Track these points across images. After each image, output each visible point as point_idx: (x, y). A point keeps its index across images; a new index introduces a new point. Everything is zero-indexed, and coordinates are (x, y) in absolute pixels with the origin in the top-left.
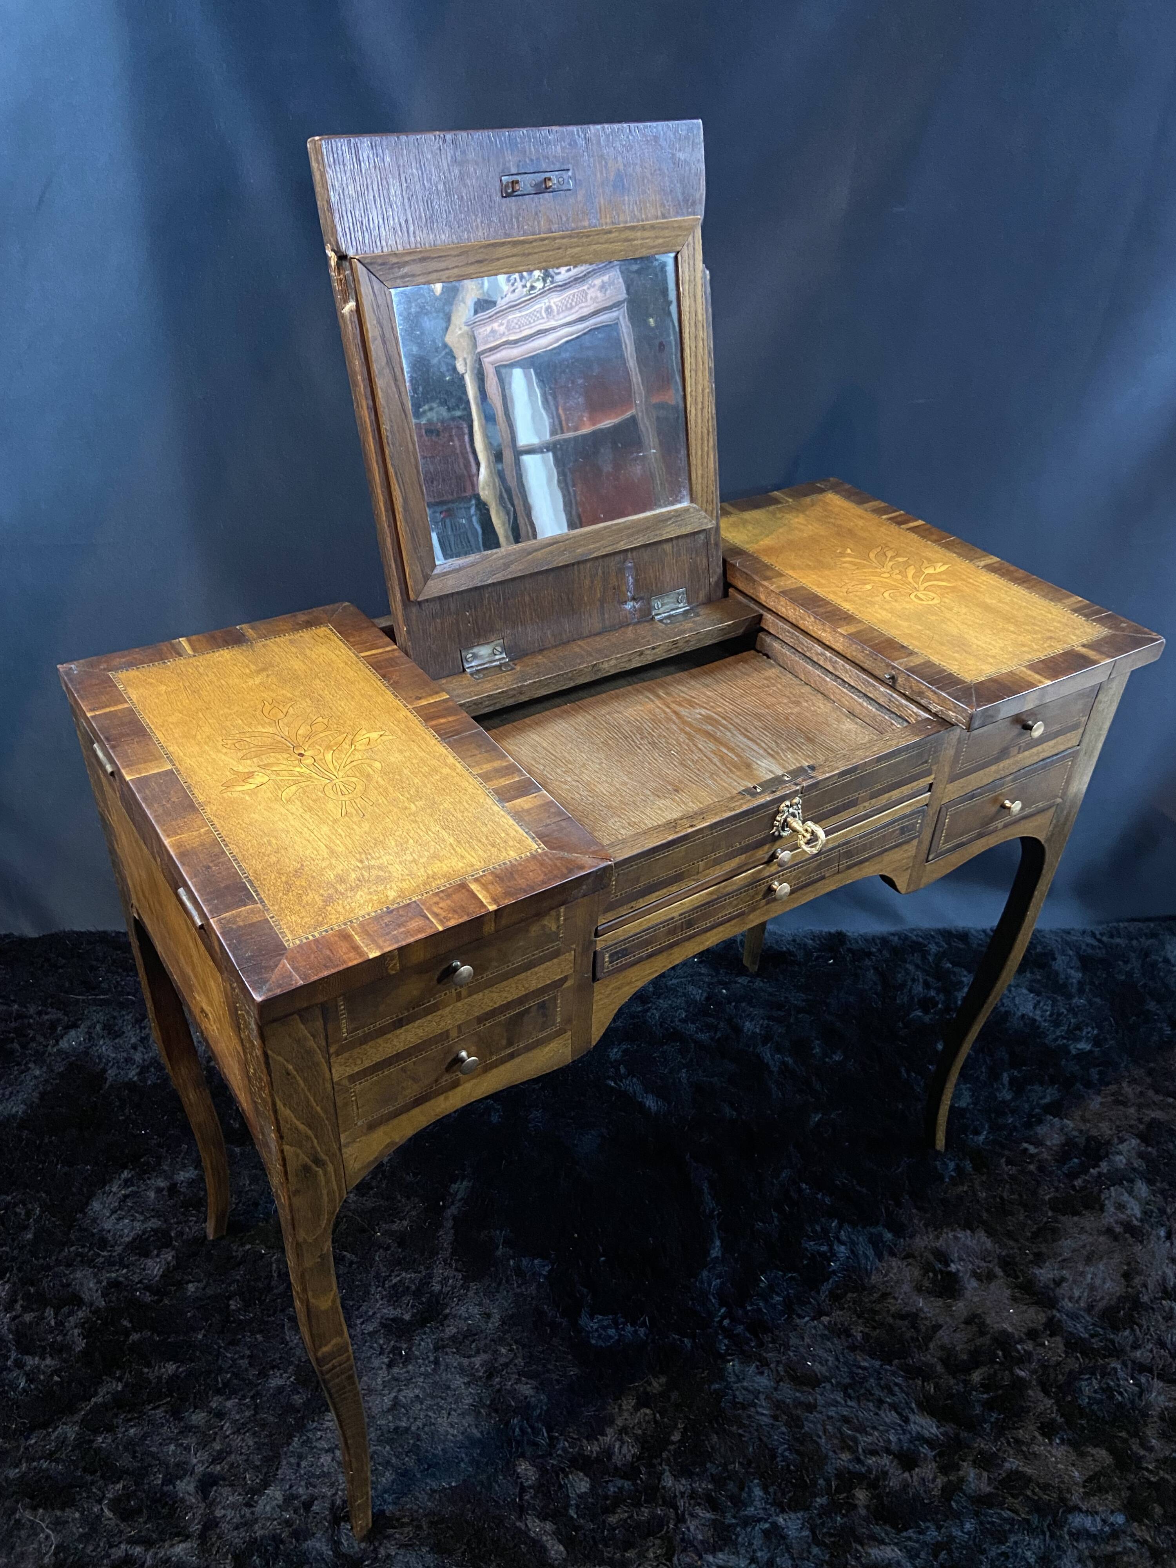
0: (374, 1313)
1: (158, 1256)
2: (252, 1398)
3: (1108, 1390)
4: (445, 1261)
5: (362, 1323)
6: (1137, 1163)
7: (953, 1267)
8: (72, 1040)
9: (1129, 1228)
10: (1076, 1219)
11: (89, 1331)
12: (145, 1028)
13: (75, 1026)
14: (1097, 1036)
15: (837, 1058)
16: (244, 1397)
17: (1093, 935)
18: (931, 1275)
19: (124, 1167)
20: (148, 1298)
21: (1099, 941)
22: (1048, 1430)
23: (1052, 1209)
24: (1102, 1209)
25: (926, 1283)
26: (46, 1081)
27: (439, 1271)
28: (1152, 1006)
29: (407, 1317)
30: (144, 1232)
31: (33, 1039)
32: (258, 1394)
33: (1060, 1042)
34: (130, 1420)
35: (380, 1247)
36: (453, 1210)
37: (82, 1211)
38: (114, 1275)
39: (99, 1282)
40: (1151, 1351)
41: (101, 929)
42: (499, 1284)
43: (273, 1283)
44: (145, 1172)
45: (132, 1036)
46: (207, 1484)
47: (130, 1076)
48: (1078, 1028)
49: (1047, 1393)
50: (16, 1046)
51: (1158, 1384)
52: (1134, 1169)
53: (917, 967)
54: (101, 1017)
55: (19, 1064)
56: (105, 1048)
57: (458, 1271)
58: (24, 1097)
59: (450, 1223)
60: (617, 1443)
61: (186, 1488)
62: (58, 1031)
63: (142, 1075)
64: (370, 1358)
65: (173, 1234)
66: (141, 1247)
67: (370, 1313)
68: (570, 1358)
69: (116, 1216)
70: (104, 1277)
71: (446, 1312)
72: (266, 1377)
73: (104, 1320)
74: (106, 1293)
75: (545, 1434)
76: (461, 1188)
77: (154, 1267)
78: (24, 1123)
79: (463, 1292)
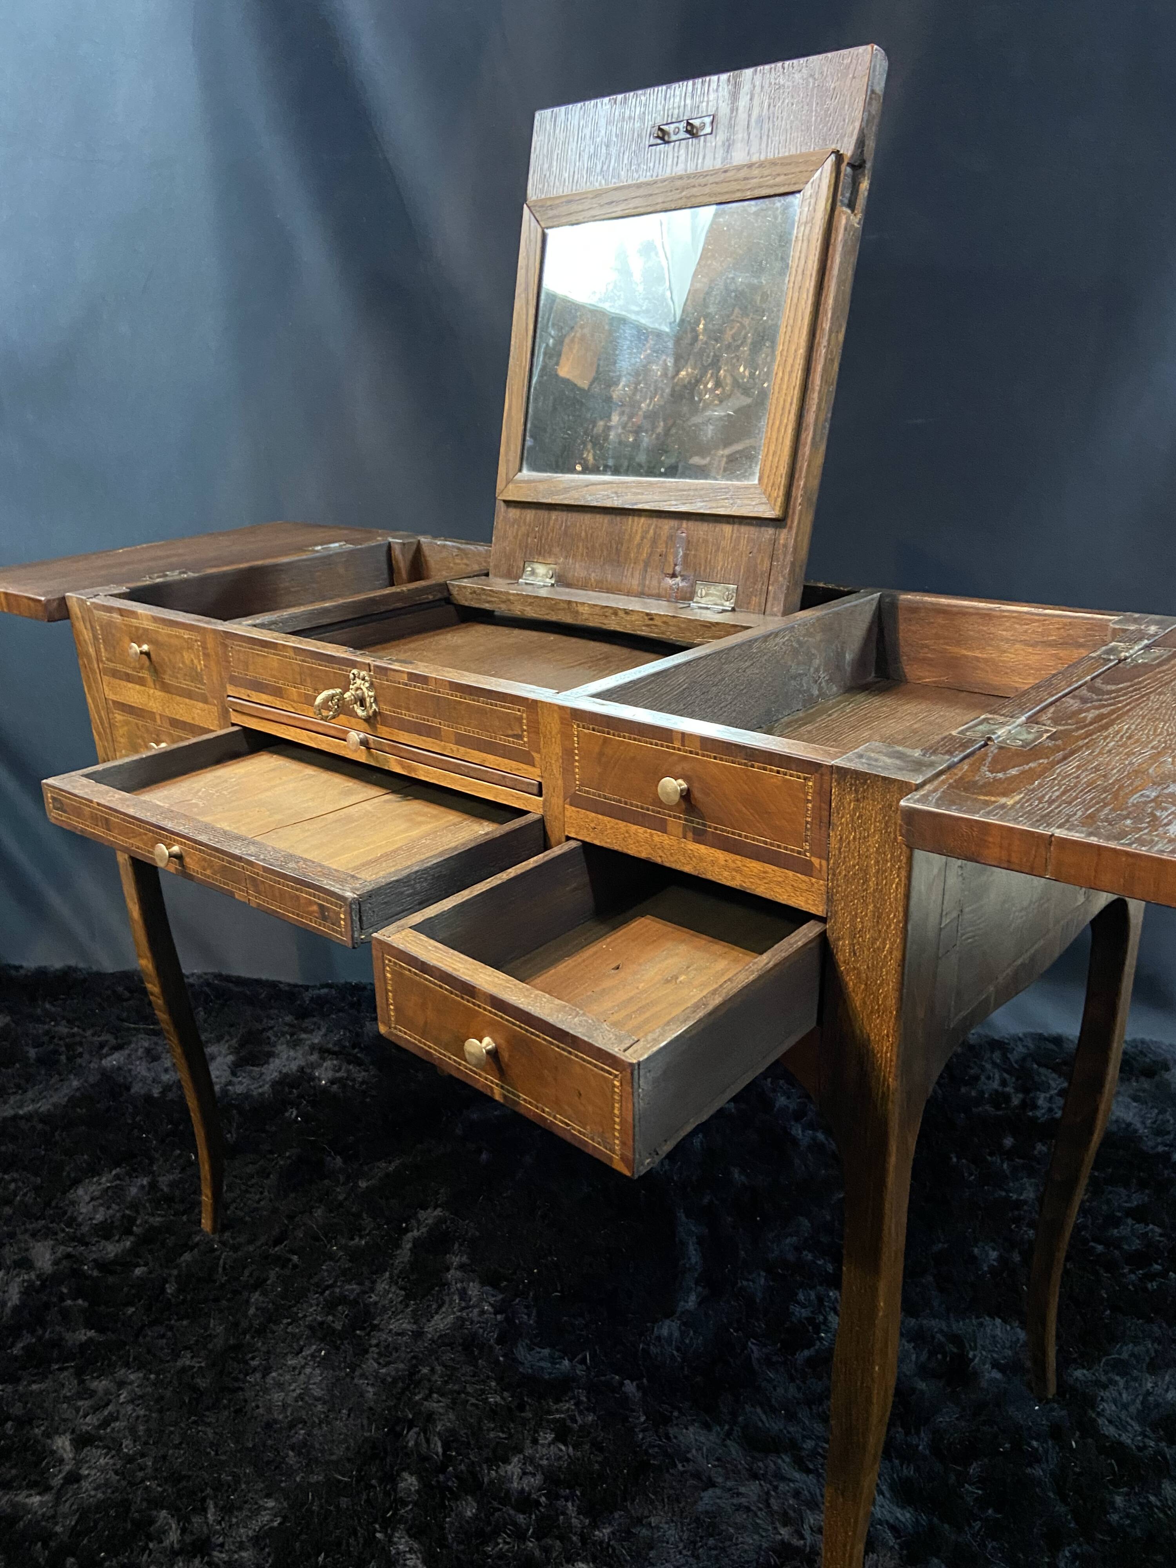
0: (305, 1316)
1: (118, 1240)
2: (158, 1374)
4: (391, 1278)
5: (289, 1324)
7: (972, 1354)
8: (113, 1060)
10: (1141, 1322)
11: (28, 1291)
13: (119, 1048)
16: (149, 1372)
18: (940, 1356)
19: (118, 1165)
26: (78, 1089)
27: (382, 1286)
29: (338, 1326)
30: (113, 1219)
31: (81, 1055)
32: (165, 1371)
33: (1160, 1149)
34: (35, 1375)
35: (331, 1259)
36: (416, 1233)
37: (64, 1193)
38: (70, 1249)
39: (54, 1253)
42: (440, 1307)
44: (135, 1170)
46: (82, 1441)
47: (153, 1091)
50: (63, 1058)
53: (994, 1064)
54: (146, 1044)
55: (60, 1073)
56: (141, 1069)
57: (401, 1289)
58: (55, 1099)
59: (409, 1246)
60: (518, 1471)
61: (63, 1444)
62: (104, 1051)
63: (163, 1093)
64: (286, 1354)
65: (138, 1222)
66: (105, 1231)
67: (300, 1315)
68: (493, 1384)
69: (95, 1203)
70: (61, 1250)
71: (375, 1322)
72: (176, 1356)
73: (43, 1282)
74: (56, 1263)
75: (440, 1450)
76: (429, 1216)
77: (112, 1249)
78: (45, 1119)
79: (400, 1307)
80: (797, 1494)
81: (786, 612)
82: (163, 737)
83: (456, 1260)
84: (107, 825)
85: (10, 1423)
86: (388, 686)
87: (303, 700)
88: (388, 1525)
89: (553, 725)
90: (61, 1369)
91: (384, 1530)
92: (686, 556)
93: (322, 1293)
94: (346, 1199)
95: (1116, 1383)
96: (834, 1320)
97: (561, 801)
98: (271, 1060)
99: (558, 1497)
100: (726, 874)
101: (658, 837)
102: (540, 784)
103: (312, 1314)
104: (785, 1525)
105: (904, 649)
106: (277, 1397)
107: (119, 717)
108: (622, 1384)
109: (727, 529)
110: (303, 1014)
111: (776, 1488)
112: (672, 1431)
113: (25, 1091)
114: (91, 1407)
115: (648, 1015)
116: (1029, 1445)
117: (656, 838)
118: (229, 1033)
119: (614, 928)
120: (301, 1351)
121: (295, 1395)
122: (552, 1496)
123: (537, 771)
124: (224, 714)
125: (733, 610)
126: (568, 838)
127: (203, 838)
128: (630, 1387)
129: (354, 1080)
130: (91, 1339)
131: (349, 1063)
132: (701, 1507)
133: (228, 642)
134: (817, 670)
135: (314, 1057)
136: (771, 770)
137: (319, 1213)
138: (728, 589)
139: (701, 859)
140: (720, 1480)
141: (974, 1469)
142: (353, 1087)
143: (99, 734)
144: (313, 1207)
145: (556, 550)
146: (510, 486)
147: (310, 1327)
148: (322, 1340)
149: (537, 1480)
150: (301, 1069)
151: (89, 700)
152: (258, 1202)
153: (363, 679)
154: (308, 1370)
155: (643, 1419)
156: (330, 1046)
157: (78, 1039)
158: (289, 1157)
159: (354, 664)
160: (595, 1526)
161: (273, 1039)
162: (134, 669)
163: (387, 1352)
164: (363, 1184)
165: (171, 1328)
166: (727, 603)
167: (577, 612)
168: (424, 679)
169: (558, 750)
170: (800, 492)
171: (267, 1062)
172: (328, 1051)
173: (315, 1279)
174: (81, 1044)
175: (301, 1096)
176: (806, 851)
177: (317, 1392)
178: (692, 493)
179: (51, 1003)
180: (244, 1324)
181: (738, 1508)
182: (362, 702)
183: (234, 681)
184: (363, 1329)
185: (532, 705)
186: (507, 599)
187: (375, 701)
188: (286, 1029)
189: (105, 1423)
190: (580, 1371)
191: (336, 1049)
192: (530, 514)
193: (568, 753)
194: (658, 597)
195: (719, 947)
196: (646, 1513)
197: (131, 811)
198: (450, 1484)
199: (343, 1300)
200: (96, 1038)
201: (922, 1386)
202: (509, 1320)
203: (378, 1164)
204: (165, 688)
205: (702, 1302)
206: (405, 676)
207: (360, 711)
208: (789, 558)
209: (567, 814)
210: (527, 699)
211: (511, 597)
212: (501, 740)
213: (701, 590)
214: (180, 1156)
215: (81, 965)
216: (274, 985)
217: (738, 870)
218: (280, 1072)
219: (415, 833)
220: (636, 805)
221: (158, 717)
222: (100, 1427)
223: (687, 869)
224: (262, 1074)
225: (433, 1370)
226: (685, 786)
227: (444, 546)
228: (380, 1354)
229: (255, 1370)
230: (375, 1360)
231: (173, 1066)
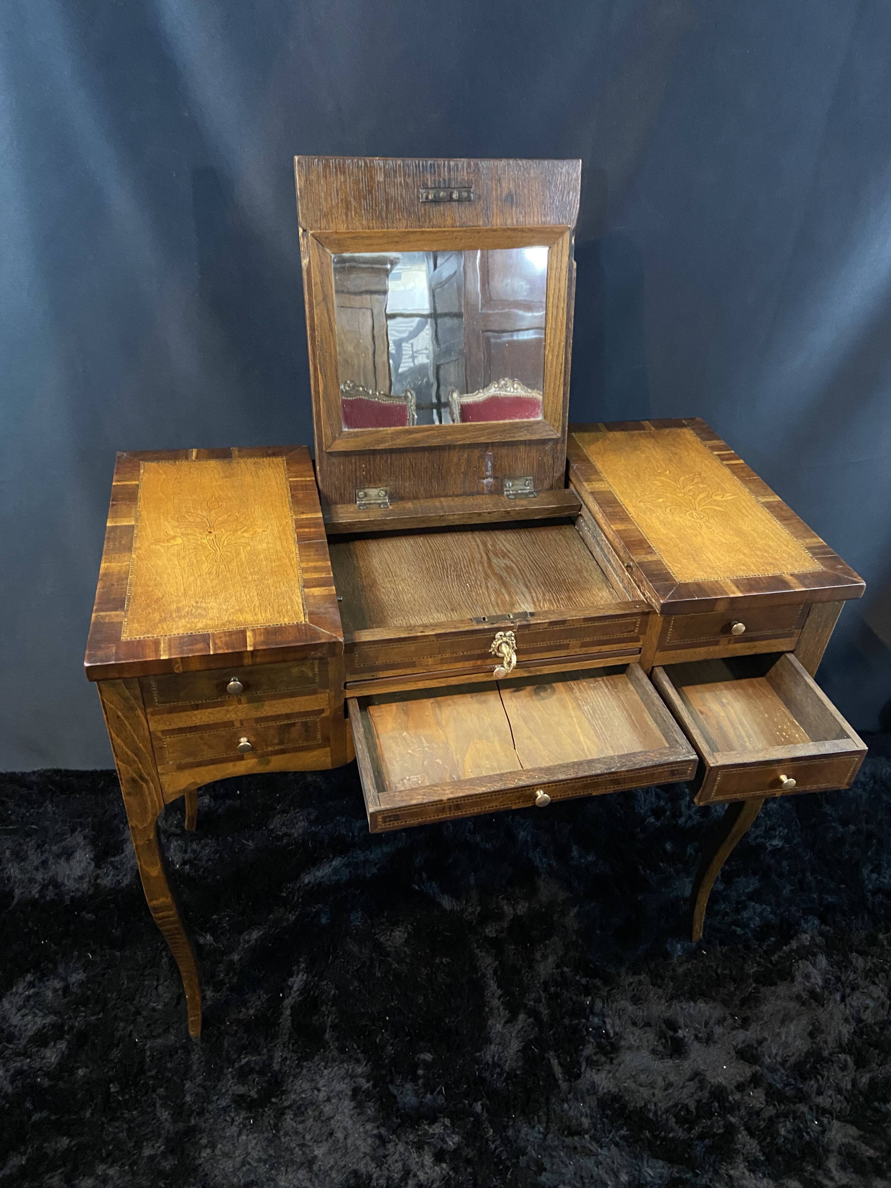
1: (54, 1046)
3: (798, 1132)
4: (284, 1044)
5: (217, 1100)
6: (819, 940)
7: (680, 1033)
9: (812, 994)
10: (773, 988)
12: (45, 851)
15: (590, 858)
16: (123, 1165)
18: (664, 1041)
19: (28, 971)
20: (46, 1083)
22: (753, 1166)
23: (756, 981)
24: (793, 980)
25: (660, 1048)
27: (279, 1053)
28: (828, 809)
29: (253, 1094)
30: (44, 1027)
32: (135, 1163)
36: (290, 1000)
38: (19, 1064)
39: (7, 1071)
40: (831, 1097)
41: (10, 770)
42: (327, 1063)
43: (146, 1067)
44: (44, 976)
45: (35, 858)
47: (33, 893)
49: (751, 1134)
51: (836, 1124)
52: (817, 945)
57: (294, 1053)
59: (288, 1012)
63: (42, 892)
64: (224, 1129)
65: (66, 1028)
66: (41, 1040)
67: (223, 1091)
70: (12, 1067)
71: (283, 1087)
76: (297, 981)
77: (51, 1056)
79: (298, 1070)
90: (50, 1178)
93: (233, 1067)
94: (226, 976)
106: (228, 1165)
108: (471, 1105)
118: (80, 823)
120: (233, 1121)
121: (240, 1159)
128: (478, 1107)
140: (549, 1166)
142: (202, 866)
144: (205, 991)
147: (234, 1100)
148: (247, 1109)
154: (244, 1138)
155: (491, 1131)
156: (173, 829)
163: (299, 1111)
164: (236, 959)
165: (126, 1121)
172: (174, 835)
177: (257, 1154)
184: (276, 1095)
190: (441, 1100)
191: (178, 831)
228: (295, 1115)
229: (206, 1147)
230: (292, 1119)
231: (44, 863)
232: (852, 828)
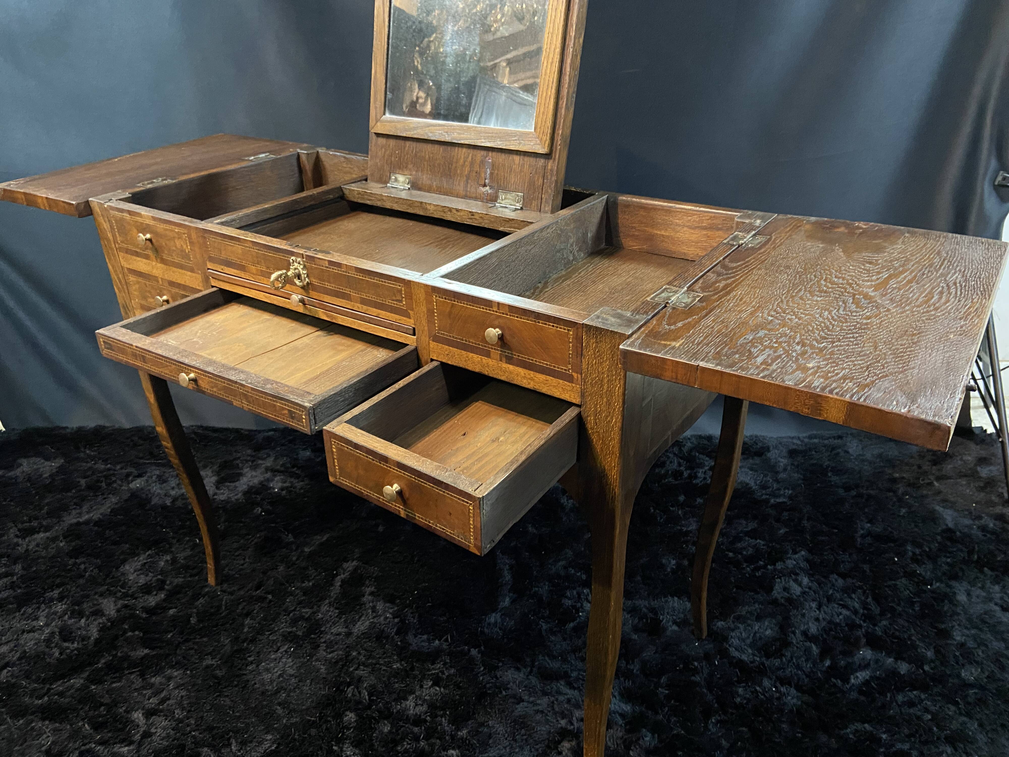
0: (279, 629)
1: (156, 594)
2: (191, 671)
4: (330, 603)
6: (803, 564)
8: (137, 484)
9: (790, 601)
10: (752, 594)
11: (102, 629)
13: (140, 476)
14: (791, 494)
17: (799, 438)
18: (644, 620)
19: (150, 548)
21: (802, 441)
23: (736, 587)
24: (772, 589)
26: (116, 504)
27: (324, 608)
29: (300, 633)
31: (115, 482)
32: (196, 669)
33: (764, 497)
34: (115, 678)
35: (291, 595)
36: (342, 576)
37: (117, 568)
38: (126, 602)
39: (116, 605)
42: (360, 617)
44: (161, 551)
46: (150, 713)
47: (166, 502)
48: (779, 489)
50: (103, 484)
52: (800, 568)
54: (157, 472)
55: (103, 494)
56: (156, 488)
57: (336, 608)
58: (102, 511)
59: (339, 583)
60: (413, 704)
61: (138, 716)
62: (130, 478)
63: (173, 502)
64: (270, 652)
65: (168, 582)
66: (147, 589)
67: (276, 629)
68: (395, 657)
69: (138, 573)
70: (120, 603)
71: (322, 629)
72: (201, 659)
73: (112, 623)
74: (118, 611)
75: (367, 697)
76: (350, 566)
77: (152, 601)
78: (97, 523)
79: (337, 619)
80: (569, 701)
81: (553, 212)
82: (165, 292)
83: (368, 590)
84: (144, 359)
85: (102, 708)
86: (316, 268)
87: (260, 274)
88: (340, 741)
89: (421, 295)
90: (130, 673)
91: (337, 744)
92: (491, 174)
93: (289, 615)
94: (297, 559)
95: (739, 628)
96: (587, 606)
97: (428, 339)
98: (241, 478)
99: (436, 716)
100: (525, 381)
101: (485, 360)
102: (414, 329)
103: (283, 628)
104: (563, 718)
105: (622, 229)
106: (267, 677)
107: (132, 278)
108: (469, 650)
109: (517, 158)
110: (258, 448)
111: (557, 700)
112: (499, 674)
113: (81, 507)
114: (152, 693)
115: (484, 462)
116: (692, 664)
117: (484, 361)
118: (211, 462)
119: (461, 410)
120: (278, 649)
121: (277, 674)
122: (434, 716)
123: (412, 321)
124: (206, 279)
125: (522, 209)
126: (432, 360)
127: (210, 369)
128: (474, 652)
129: (295, 487)
130: (147, 655)
131: (291, 477)
132: (516, 713)
133: (206, 235)
134: (572, 245)
135: (268, 475)
136: (549, 325)
137: (281, 568)
138: (518, 196)
139: (511, 373)
140: (526, 698)
141: (663, 680)
142: (295, 492)
143: (118, 289)
144: (277, 566)
145: (410, 166)
146: (379, 124)
147: (284, 636)
148: (291, 641)
149: (425, 708)
150: (261, 483)
151: (110, 267)
152: (242, 565)
153: (299, 263)
154: (284, 660)
155: (482, 669)
156: (278, 467)
157: (112, 472)
158: (260, 537)
159: (292, 254)
160: (458, 729)
161: (240, 465)
162: (141, 249)
163: (330, 645)
164: (307, 550)
165: (197, 643)
166: (518, 204)
167: (426, 209)
168: (339, 265)
169: (425, 309)
170: (559, 138)
171: (238, 480)
172: (278, 471)
173: (284, 607)
174: (114, 475)
175: (262, 499)
176: (569, 369)
177: (291, 672)
178: (494, 135)
179: (89, 449)
180: (243, 637)
181: (537, 711)
182: (299, 276)
183: (211, 259)
184: (316, 634)
185: (408, 283)
186: (381, 198)
187: (308, 276)
188: (249, 458)
189: (163, 701)
190: (445, 646)
191: (282, 469)
192: (392, 142)
193: (430, 312)
194: (476, 199)
195: (522, 419)
196: (486, 720)
197: (160, 352)
198: (374, 715)
199: (302, 618)
200: (124, 471)
201: (635, 637)
202: (402, 621)
203: (315, 537)
204: (163, 261)
205: (513, 602)
206: (327, 263)
207: (297, 282)
208: (554, 178)
209: (431, 346)
210: (404, 280)
211: (384, 198)
212: (388, 302)
213: (502, 195)
214: (188, 541)
215: (107, 424)
216: (237, 431)
217: (532, 379)
218: (248, 485)
219: (339, 357)
220: (472, 341)
221: (160, 280)
222: (159, 704)
223: (503, 378)
224: (236, 487)
225: (359, 653)
226: (500, 332)
227: (335, 155)
228: (327, 647)
229: (252, 663)
230: (324, 650)
231: (178, 485)
232: (854, 493)
